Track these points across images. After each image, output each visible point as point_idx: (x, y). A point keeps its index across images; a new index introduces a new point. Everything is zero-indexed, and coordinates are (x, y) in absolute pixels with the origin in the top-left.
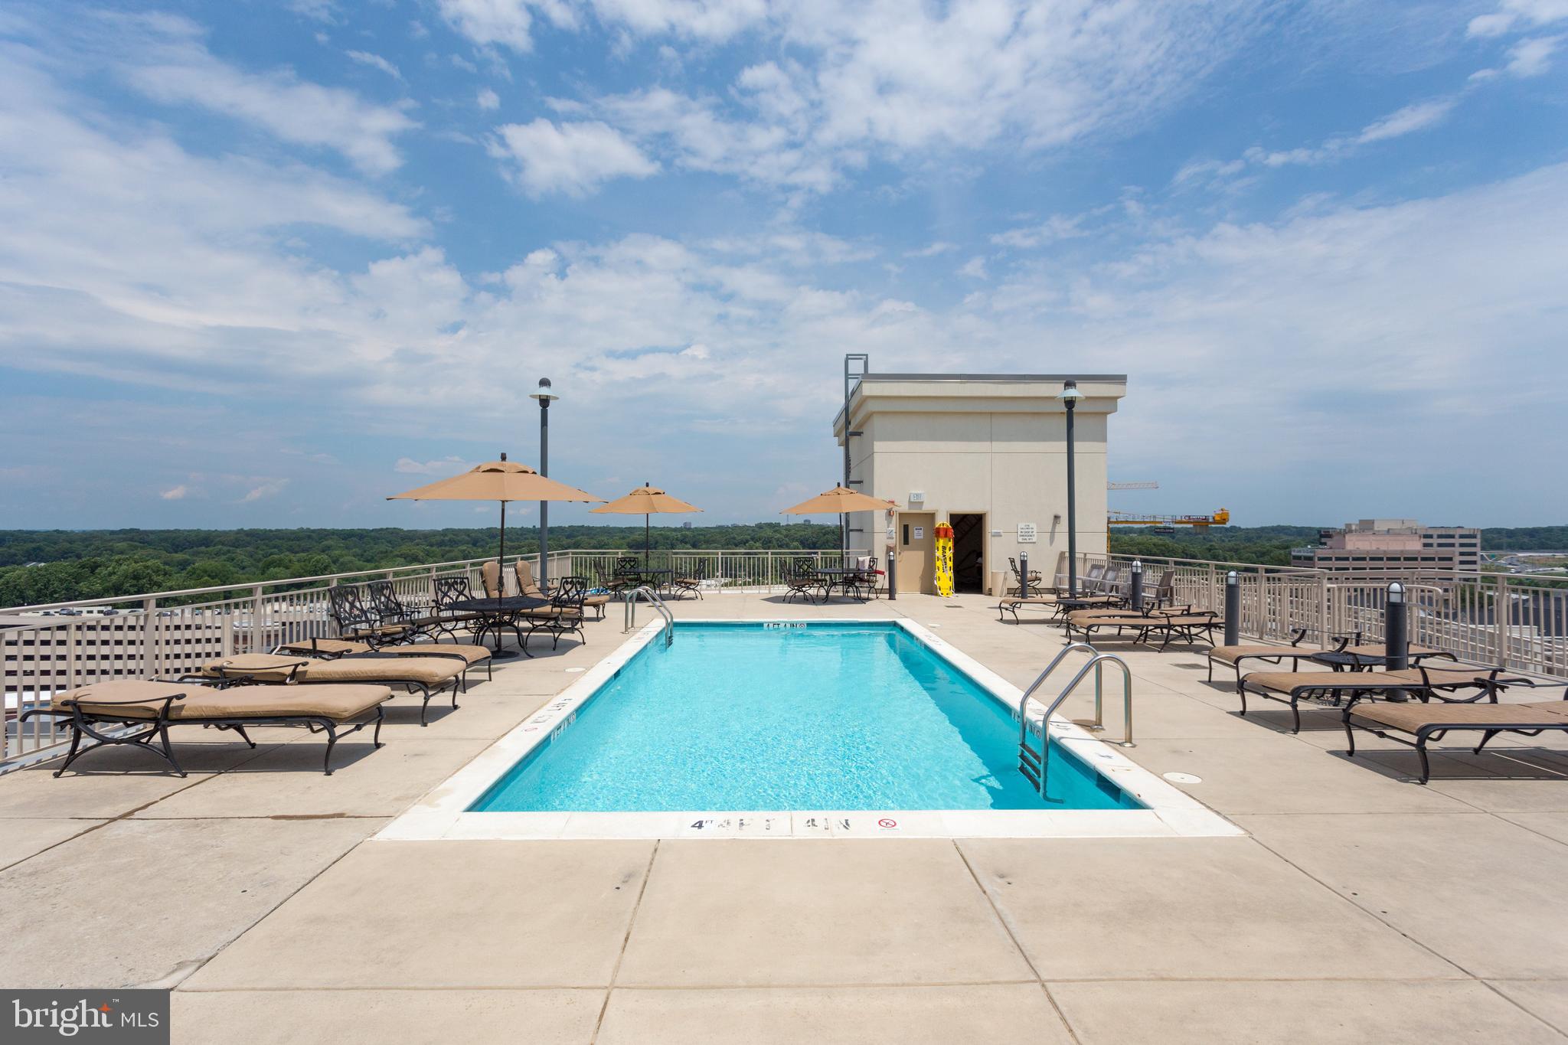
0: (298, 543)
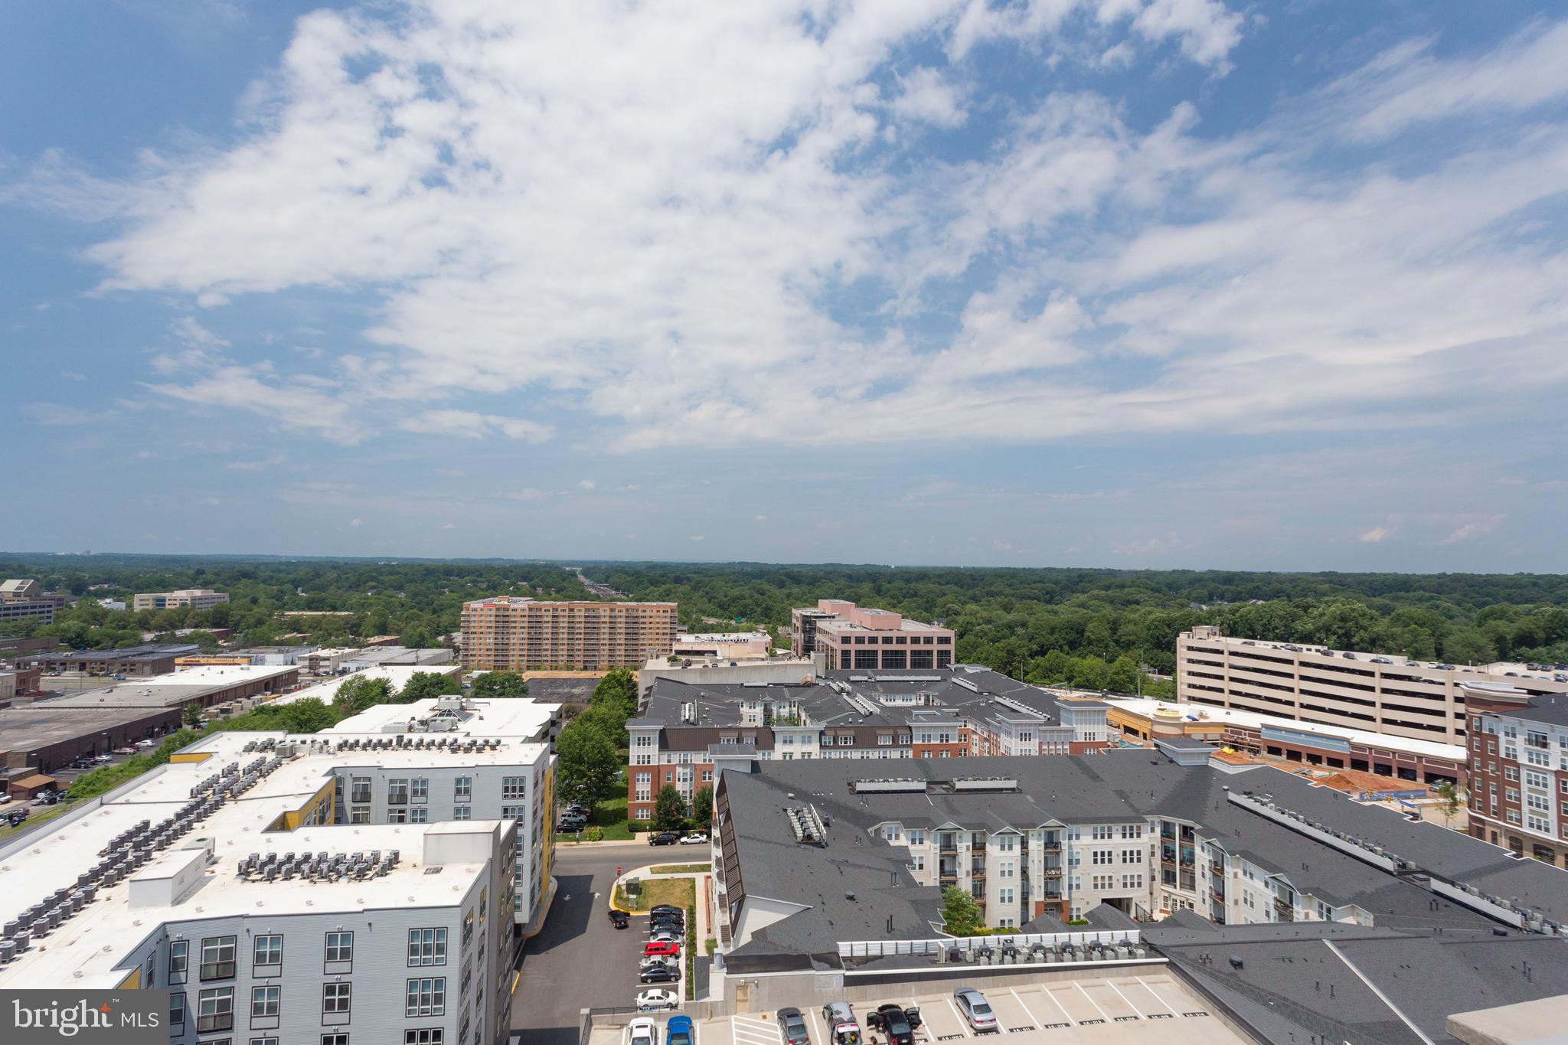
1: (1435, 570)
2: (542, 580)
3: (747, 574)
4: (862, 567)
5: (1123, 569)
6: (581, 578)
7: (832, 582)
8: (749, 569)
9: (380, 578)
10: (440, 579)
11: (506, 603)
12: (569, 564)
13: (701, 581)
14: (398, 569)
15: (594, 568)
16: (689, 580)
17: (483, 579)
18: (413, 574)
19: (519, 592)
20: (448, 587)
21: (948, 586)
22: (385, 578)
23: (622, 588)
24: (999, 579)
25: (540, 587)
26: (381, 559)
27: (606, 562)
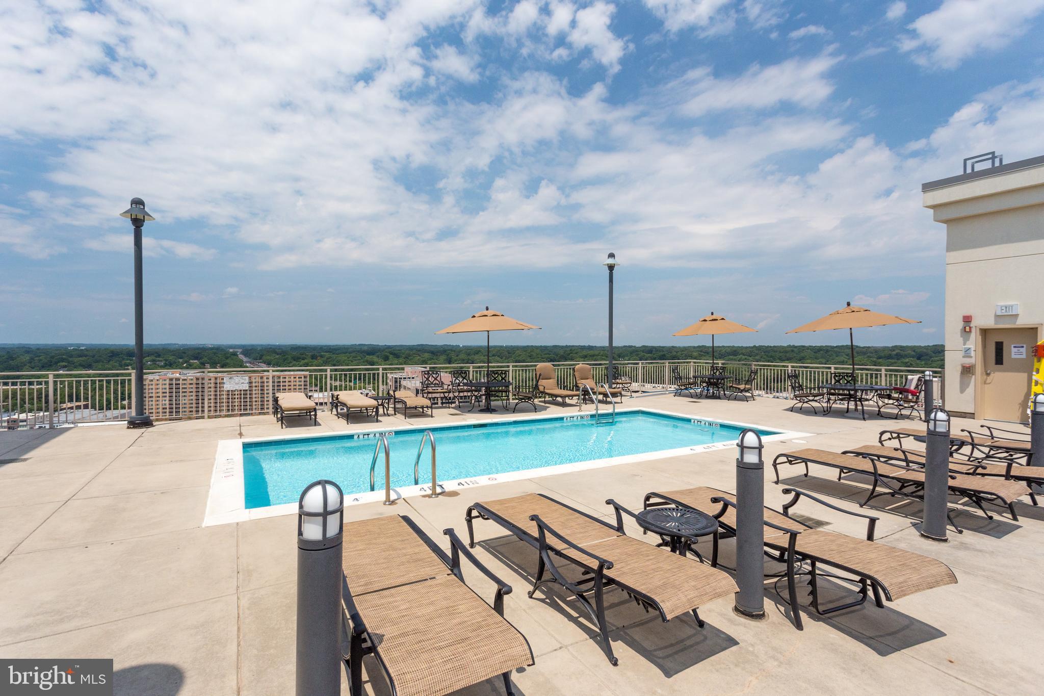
0: (785, 354)
1: (751, 344)
2: (210, 359)
3: (364, 352)
4: (441, 346)
5: (597, 345)
6: (241, 357)
7: (420, 356)
8: (366, 348)
9: (71, 359)
10: (124, 359)
11: (178, 375)
12: (231, 347)
13: (330, 357)
14: (86, 353)
15: (251, 350)
16: (322, 356)
17: (160, 359)
18: (100, 356)
19: (190, 367)
20: (131, 365)
21: (494, 357)
22: (76, 360)
23: (273, 363)
24: (524, 353)
25: (208, 363)
26: (71, 345)
27: (262, 345)
